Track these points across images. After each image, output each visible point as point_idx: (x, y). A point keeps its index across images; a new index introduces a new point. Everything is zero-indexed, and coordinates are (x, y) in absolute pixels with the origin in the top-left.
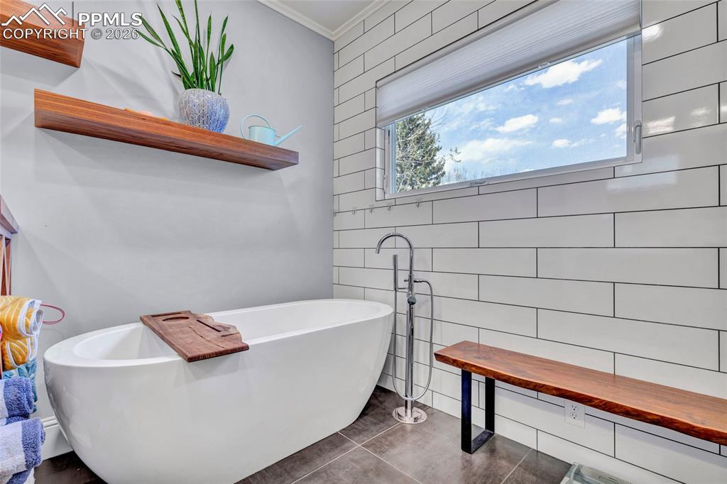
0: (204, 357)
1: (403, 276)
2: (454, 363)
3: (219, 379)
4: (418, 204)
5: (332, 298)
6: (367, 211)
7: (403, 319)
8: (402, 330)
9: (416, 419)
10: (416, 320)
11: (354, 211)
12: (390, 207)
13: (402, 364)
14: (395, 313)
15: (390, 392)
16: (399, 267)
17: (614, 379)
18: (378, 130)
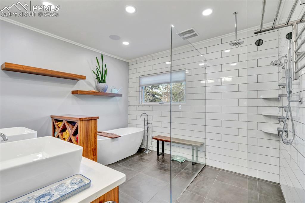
0: (115, 138)
1: (146, 122)
2: (156, 139)
3: (115, 143)
4: (149, 106)
5: (128, 127)
6: (137, 106)
7: (146, 132)
8: (146, 134)
9: (149, 152)
10: (149, 131)
11: (134, 106)
12: (143, 106)
13: (146, 142)
14: (144, 130)
15: (144, 149)
16: (145, 120)
17: (182, 140)
18: (140, 87)
